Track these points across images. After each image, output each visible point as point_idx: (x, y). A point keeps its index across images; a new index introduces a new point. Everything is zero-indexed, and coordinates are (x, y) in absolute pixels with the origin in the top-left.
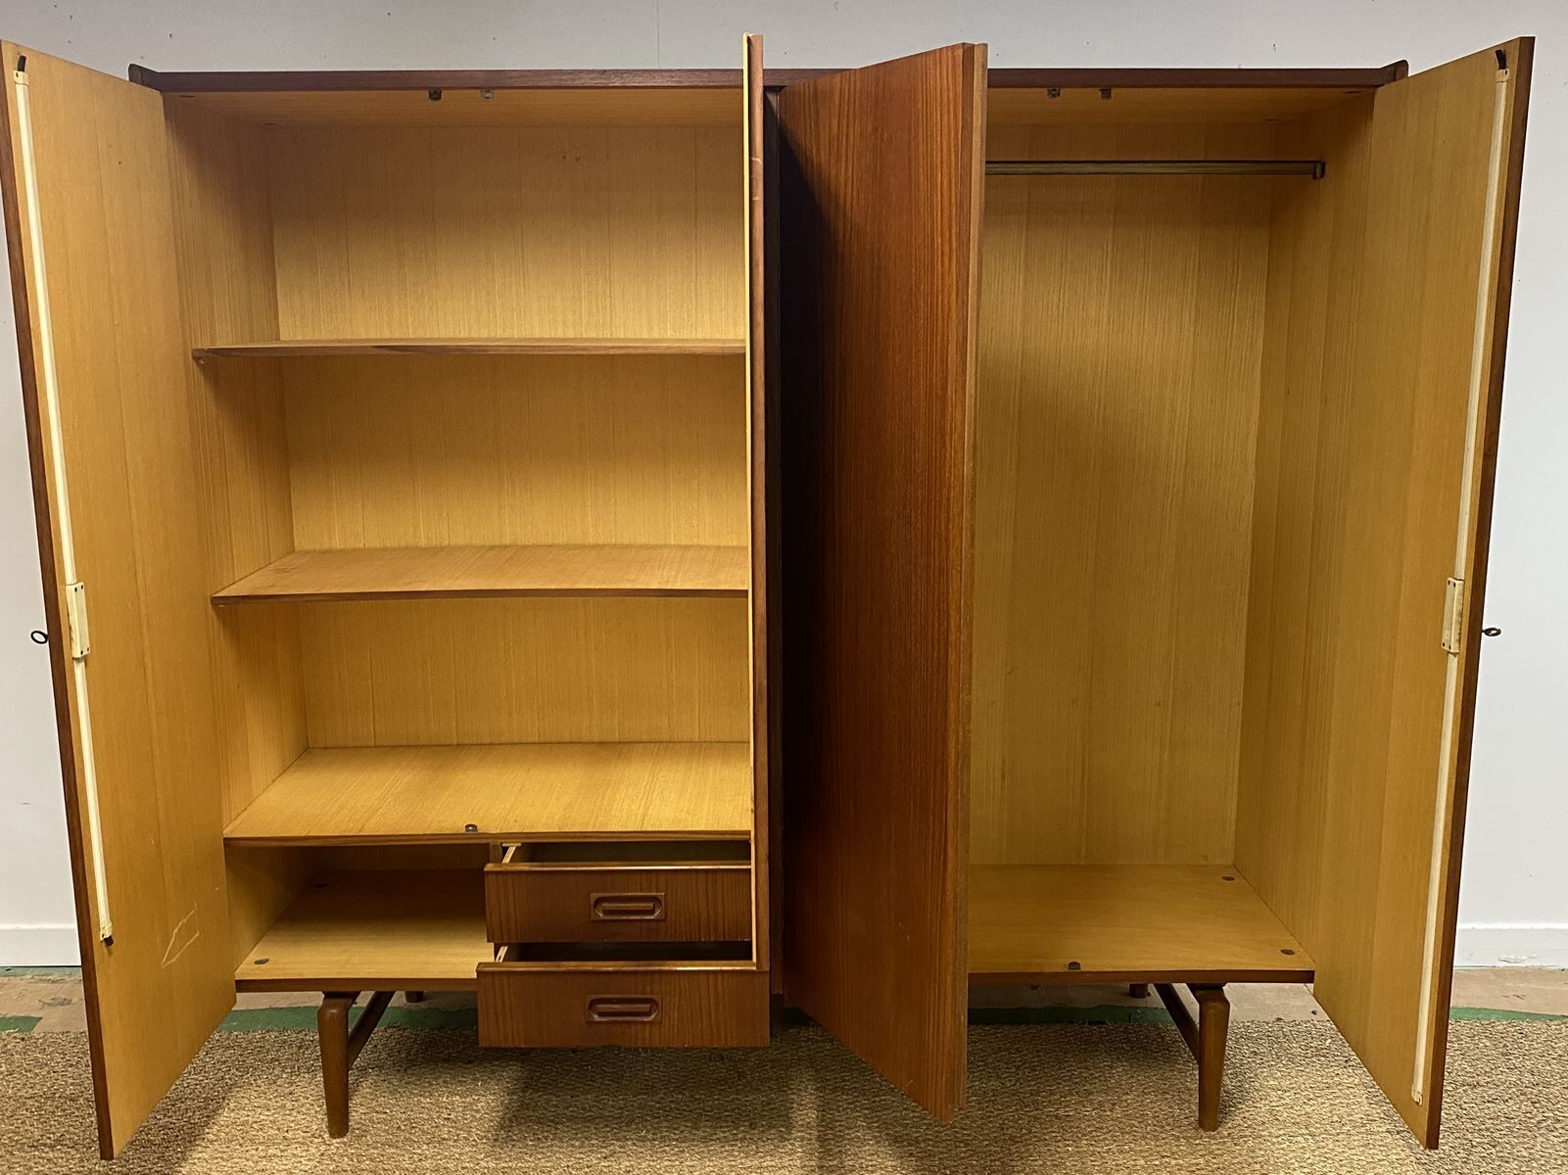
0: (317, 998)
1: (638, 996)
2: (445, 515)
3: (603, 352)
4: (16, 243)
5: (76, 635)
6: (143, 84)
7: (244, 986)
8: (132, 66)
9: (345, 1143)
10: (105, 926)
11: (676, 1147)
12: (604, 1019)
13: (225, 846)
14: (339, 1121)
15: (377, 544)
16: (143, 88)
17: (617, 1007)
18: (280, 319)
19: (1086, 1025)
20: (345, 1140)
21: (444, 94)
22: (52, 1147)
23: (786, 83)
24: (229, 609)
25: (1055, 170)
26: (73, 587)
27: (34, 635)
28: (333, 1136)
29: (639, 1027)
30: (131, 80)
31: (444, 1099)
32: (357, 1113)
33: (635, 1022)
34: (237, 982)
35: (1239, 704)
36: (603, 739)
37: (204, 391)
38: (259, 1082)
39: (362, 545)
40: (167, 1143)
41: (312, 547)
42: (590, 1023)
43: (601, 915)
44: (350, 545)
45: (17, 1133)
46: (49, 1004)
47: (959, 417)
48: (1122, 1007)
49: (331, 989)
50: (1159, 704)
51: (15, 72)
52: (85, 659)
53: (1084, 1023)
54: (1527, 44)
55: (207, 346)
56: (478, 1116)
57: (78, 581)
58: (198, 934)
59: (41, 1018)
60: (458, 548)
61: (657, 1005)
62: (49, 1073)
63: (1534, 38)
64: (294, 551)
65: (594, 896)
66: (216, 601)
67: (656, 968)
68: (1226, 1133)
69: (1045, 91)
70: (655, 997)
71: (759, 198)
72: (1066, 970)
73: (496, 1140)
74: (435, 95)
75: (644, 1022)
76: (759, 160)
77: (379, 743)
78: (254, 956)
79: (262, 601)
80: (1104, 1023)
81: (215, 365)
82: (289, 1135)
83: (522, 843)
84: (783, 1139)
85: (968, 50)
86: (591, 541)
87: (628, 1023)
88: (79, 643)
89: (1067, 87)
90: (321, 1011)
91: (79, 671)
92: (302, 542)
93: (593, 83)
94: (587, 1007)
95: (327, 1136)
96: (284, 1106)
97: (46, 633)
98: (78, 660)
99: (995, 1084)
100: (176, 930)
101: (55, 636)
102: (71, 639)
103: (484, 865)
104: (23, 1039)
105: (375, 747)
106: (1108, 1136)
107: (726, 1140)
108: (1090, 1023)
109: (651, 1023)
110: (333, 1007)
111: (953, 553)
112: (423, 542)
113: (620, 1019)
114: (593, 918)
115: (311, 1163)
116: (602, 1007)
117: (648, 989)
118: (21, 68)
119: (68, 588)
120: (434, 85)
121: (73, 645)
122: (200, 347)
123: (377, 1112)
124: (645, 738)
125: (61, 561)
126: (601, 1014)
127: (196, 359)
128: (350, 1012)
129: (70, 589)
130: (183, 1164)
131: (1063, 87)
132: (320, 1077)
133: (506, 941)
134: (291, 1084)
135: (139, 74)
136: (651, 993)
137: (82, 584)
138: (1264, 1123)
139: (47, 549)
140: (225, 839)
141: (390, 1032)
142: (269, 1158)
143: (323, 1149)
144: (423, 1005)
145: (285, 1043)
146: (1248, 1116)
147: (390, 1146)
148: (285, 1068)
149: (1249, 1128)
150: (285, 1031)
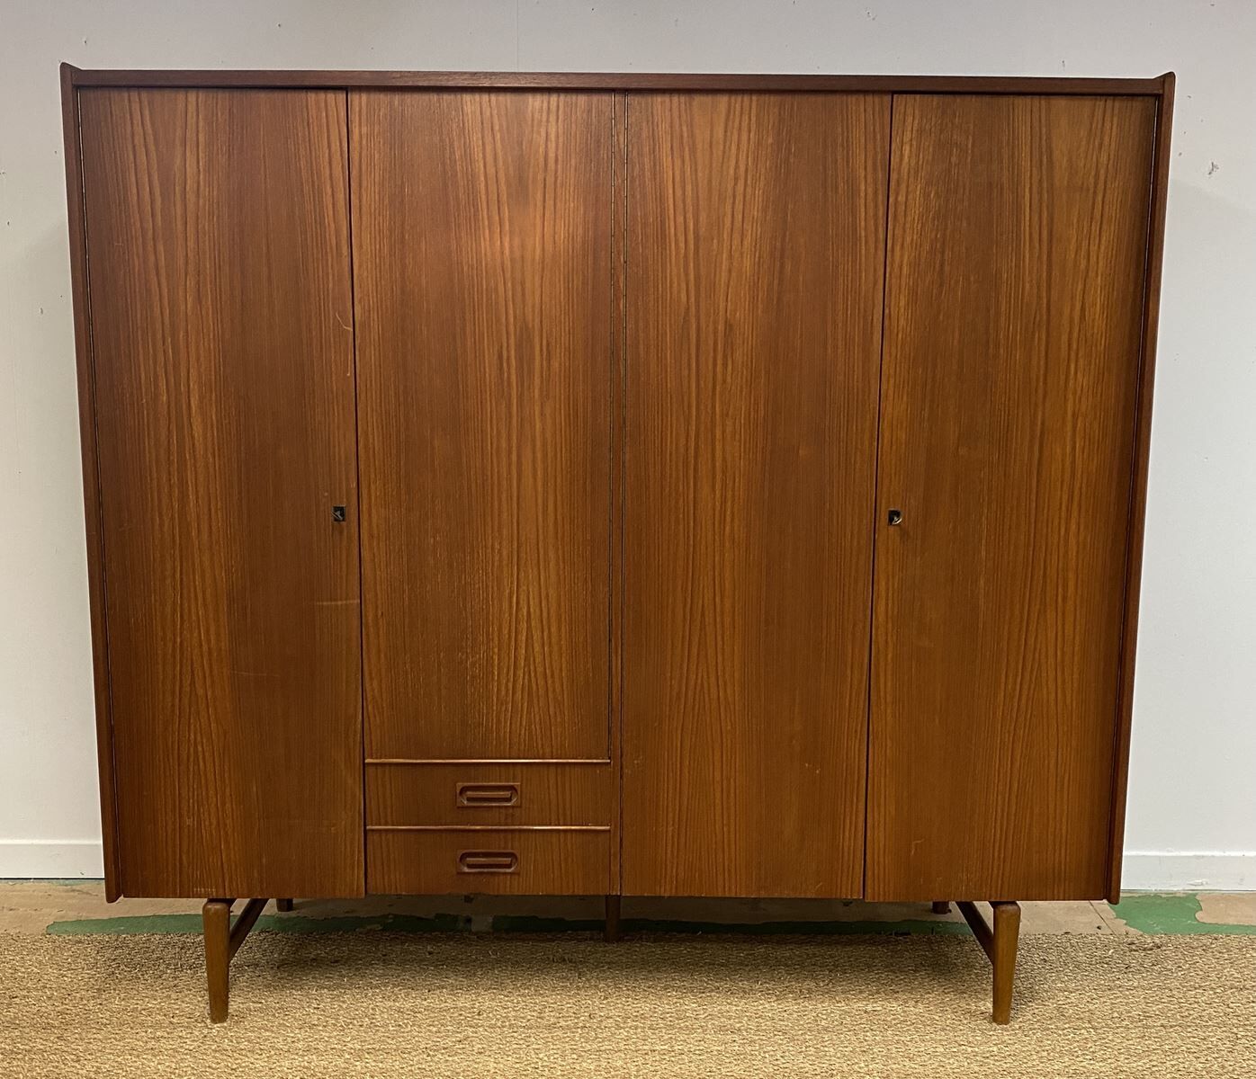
1: (501, 851)
8: (63, 65)
9: (225, 1028)
12: (473, 871)
14: (219, 1010)
17: (482, 859)
19: (893, 936)
20: (225, 1024)
29: (501, 877)
31: (315, 992)
32: (235, 1005)
33: (499, 873)
38: (146, 977)
42: (461, 874)
43: (466, 802)
48: (926, 920)
53: (891, 934)
56: (344, 1006)
61: (516, 858)
68: (1017, 1026)
70: (514, 852)
75: (507, 873)
80: (909, 934)
82: (175, 1021)
87: (492, 873)
94: (458, 860)
95: (208, 1020)
96: (169, 997)
99: (810, 983)
106: (912, 1029)
108: (896, 934)
109: (511, 873)
110: (217, 904)
113: (486, 870)
114: (459, 805)
115: (194, 1044)
116: (470, 860)
117: (509, 845)
126: (470, 866)
128: (229, 913)
134: (175, 978)
135: (69, 72)
136: (513, 848)
138: (1051, 1019)
141: (263, 935)
142: (158, 1039)
143: (205, 1031)
144: (292, 914)
145: (169, 943)
146: (1036, 1011)
147: (266, 1030)
148: (169, 964)
149: (1038, 1021)
150: (168, 933)
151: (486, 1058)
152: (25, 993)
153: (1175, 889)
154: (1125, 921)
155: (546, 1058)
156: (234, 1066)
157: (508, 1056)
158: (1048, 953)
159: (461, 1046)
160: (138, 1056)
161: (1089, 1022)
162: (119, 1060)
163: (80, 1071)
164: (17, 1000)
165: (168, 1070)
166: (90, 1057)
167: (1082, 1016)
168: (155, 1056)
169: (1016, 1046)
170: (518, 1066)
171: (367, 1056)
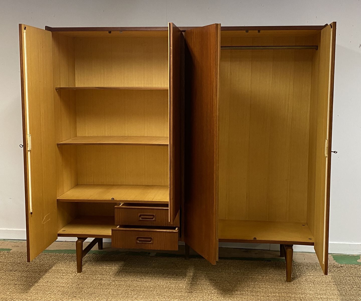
0: (76, 239)
1: (148, 237)
2: (112, 129)
3: (146, 89)
4: (22, 64)
5: (29, 145)
6: (48, 30)
7: (60, 235)
8: (46, 27)
9: (81, 274)
10: (31, 210)
11: (158, 278)
12: (140, 242)
13: (57, 201)
14: (80, 270)
15: (96, 135)
16: (48, 31)
17: (143, 239)
18: (76, 82)
19: (266, 261)
21: (112, 32)
22: (15, 271)
23: (186, 30)
24: (61, 147)
25: (253, 48)
26: (29, 135)
27: (20, 145)
28: (78, 272)
29: (148, 245)
30: (45, 30)
31: (105, 267)
32: (84, 269)
33: (147, 243)
34: (58, 234)
35: (307, 181)
36: (148, 184)
37: (58, 97)
38: (62, 263)
39: (92, 135)
40: (40, 272)
41: (80, 136)
42: (137, 243)
43: (141, 219)
44: (89, 135)
45: (7, 269)
46: (14, 247)
47: (216, 102)
48: (277, 259)
49: (79, 237)
50: (286, 180)
51: (24, 30)
52: (30, 151)
53: (265, 261)
54: (335, 23)
55: (59, 87)
56: (112, 271)
57: (30, 134)
58: (50, 219)
59: (12, 249)
60: (115, 137)
61: (152, 239)
62: (14, 259)
63: (336, 22)
64: (76, 136)
65: (139, 214)
66: (58, 145)
67: (152, 230)
68: (292, 283)
69: (245, 31)
70: (151, 237)
71: (172, 56)
72: (253, 239)
73: (116, 275)
74: (110, 32)
75: (149, 243)
76: (172, 48)
77: (94, 184)
78: (62, 230)
79: (68, 145)
80: (271, 261)
81: (60, 91)
82: (68, 272)
83: (124, 203)
84: (183, 278)
85: (217, 25)
86: (146, 135)
87: (145, 243)
88: (29, 148)
89: (250, 30)
90: (77, 242)
91: (29, 153)
92: (78, 135)
93: (144, 30)
94: (136, 239)
95: (77, 273)
96: (67, 267)
97: (23, 145)
98: (29, 151)
99: (238, 271)
100: (45, 216)
101: (25, 146)
102: (28, 146)
103: (115, 206)
104: (8, 252)
105: (94, 185)
106: (263, 282)
107: (170, 278)
108: (267, 261)
109: (151, 243)
110: (80, 241)
111: (215, 132)
112: (107, 135)
113: (144, 242)
114: (139, 220)
115: (72, 277)
116: (140, 239)
117: (150, 235)
118: (25, 29)
119: (28, 135)
120: (110, 30)
121: (28, 148)
122: (57, 87)
123: (89, 269)
124: (158, 185)
125: (27, 129)
126: (139, 241)
127: (56, 90)
128: (83, 243)
129: (28, 136)
130: (44, 276)
131: (249, 30)
132: (76, 262)
133: (119, 224)
134: (69, 263)
135: (47, 28)
136: (151, 236)
137: (30, 135)
138: (303, 281)
139: (24, 127)
140: (57, 200)
141: (93, 255)
142: (63, 276)
143: (76, 275)
144: (102, 250)
145: (69, 256)
146: (299, 280)
147: (91, 275)
148: (68, 260)
149: (299, 282)
150: (69, 253)
151: (147, 283)
152: (31, 265)
153: (354, 254)
154: (335, 261)
155: (162, 284)
156: (82, 282)
157: (152, 283)
158: (309, 267)
159: (141, 280)
160: (58, 279)
161: (313, 283)
162: (53, 279)
163: (43, 281)
164: (29, 266)
165: (65, 282)
166: (46, 279)
167: (312, 281)
168: (62, 279)
169: (290, 287)
170: (154, 285)
171: (116, 281)
